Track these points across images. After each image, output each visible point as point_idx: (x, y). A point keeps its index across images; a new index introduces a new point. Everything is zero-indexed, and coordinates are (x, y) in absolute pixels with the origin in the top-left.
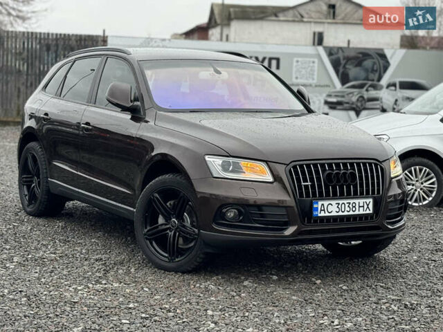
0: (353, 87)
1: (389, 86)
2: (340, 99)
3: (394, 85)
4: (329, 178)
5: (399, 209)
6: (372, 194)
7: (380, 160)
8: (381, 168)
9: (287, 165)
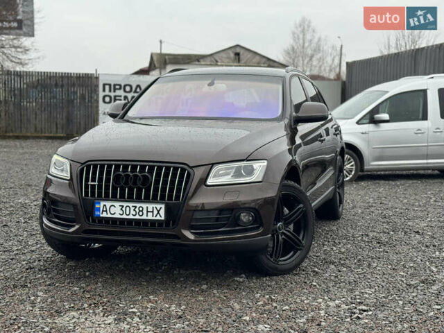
4: (117, 178)
5: (217, 219)
6: (168, 200)
7: (191, 165)
8: (189, 174)
9: (82, 164)
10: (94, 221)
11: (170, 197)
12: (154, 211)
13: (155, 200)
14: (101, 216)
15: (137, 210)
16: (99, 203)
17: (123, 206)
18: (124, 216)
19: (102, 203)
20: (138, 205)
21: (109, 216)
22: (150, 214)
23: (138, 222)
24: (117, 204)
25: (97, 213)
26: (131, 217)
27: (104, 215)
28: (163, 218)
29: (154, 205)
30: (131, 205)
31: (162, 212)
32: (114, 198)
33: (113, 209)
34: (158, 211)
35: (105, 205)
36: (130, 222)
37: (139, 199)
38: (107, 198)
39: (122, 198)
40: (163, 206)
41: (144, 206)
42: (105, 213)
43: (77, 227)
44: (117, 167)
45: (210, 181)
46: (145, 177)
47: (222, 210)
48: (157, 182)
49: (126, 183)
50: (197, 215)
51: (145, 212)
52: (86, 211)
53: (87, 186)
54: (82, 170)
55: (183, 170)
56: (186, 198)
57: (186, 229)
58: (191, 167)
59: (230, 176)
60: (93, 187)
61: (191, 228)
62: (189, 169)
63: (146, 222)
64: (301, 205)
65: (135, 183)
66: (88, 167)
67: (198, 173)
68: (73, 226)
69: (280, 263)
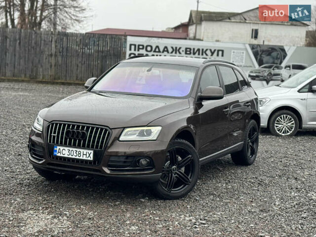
0: (265, 67)
1: (286, 67)
2: (257, 74)
3: (289, 67)
4: (68, 132)
5: (125, 162)
6: (96, 148)
7: (111, 128)
8: (109, 133)
9: (50, 122)
10: (53, 158)
11: (97, 147)
12: (87, 155)
13: (88, 148)
14: (57, 155)
15: (77, 153)
16: (56, 147)
17: (69, 150)
18: (70, 156)
19: (58, 147)
20: (78, 150)
21: (62, 155)
22: (85, 156)
23: (78, 160)
24: (66, 149)
25: (55, 153)
26: (74, 157)
27: (59, 155)
28: (92, 159)
29: (87, 151)
30: (74, 149)
31: (92, 155)
32: (65, 145)
33: (64, 152)
34: (89, 155)
35: (59, 149)
36: (73, 160)
37: (79, 146)
38: (61, 145)
39: (70, 145)
40: (92, 152)
41: (82, 151)
42: (59, 153)
43: (44, 161)
44: (69, 125)
45: (121, 138)
46: (83, 133)
47: (128, 156)
48: (90, 137)
49: (73, 136)
50: (112, 159)
51: (82, 154)
52: (49, 151)
53: (51, 136)
54: (49, 126)
55: (106, 130)
56: (106, 147)
57: (105, 167)
58: (111, 129)
59: (135, 136)
60: (54, 137)
61: (108, 166)
62: (109, 130)
63: (82, 161)
64: (190, 156)
65: (77, 137)
66: (53, 124)
67: (115, 133)
68: (42, 160)
69: (172, 192)
